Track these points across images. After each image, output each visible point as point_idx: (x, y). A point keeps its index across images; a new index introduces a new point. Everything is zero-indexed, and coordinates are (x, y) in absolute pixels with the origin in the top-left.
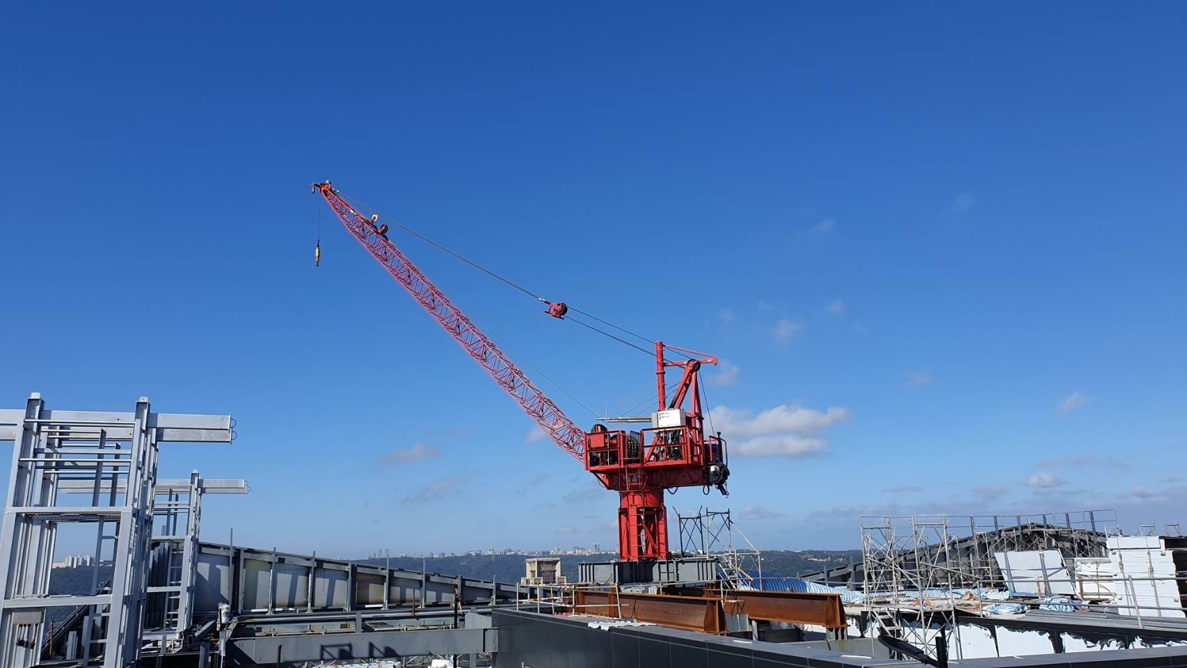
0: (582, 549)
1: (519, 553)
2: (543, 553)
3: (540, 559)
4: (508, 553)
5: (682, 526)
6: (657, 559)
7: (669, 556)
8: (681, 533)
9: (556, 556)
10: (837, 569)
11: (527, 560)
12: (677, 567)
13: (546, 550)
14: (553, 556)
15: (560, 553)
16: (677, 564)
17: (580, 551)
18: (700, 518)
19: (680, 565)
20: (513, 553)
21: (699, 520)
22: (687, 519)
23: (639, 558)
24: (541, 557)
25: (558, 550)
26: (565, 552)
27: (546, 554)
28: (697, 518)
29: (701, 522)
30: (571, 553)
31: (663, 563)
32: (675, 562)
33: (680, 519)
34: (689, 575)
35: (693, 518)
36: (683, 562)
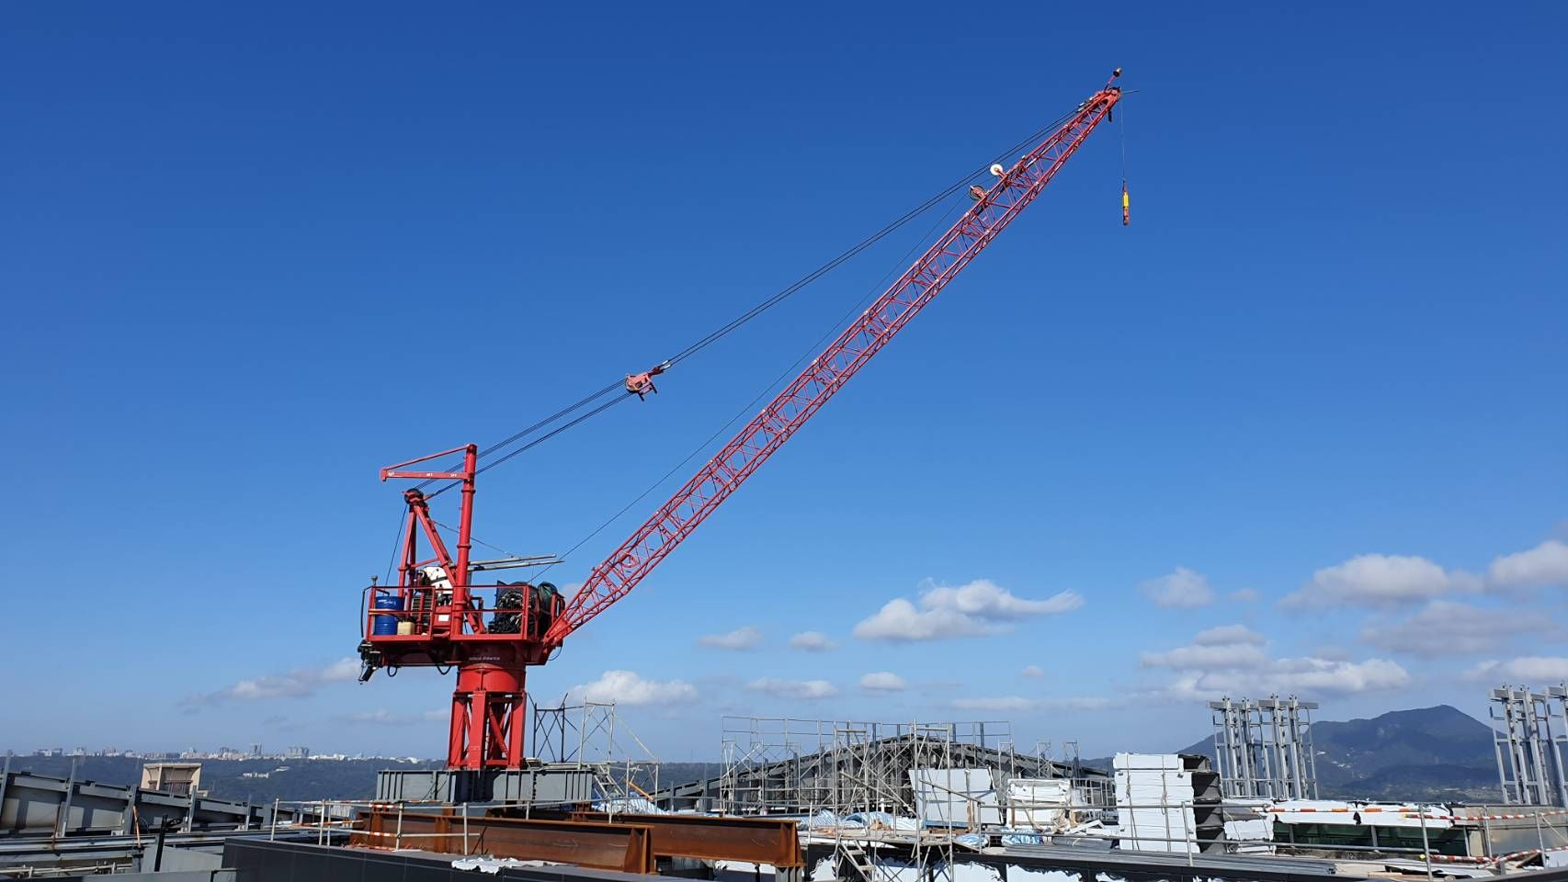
0: (233, 751)
1: (129, 755)
2: (168, 755)
3: (168, 765)
4: (110, 755)
5: (538, 722)
6: (505, 767)
7: (523, 764)
8: (535, 731)
9: (196, 761)
10: (686, 786)
11: (145, 765)
12: (535, 779)
13: (174, 751)
14: (190, 761)
15: (197, 756)
16: (535, 776)
17: (230, 754)
18: (563, 710)
19: (539, 775)
20: (117, 754)
21: (561, 713)
22: (546, 711)
23: (481, 766)
24: (167, 761)
25: (195, 751)
26: (206, 755)
27: (173, 757)
28: (559, 710)
29: (563, 716)
30: (216, 756)
31: (513, 773)
32: (532, 773)
33: (536, 710)
34: (551, 791)
35: (554, 711)
36: (544, 773)
